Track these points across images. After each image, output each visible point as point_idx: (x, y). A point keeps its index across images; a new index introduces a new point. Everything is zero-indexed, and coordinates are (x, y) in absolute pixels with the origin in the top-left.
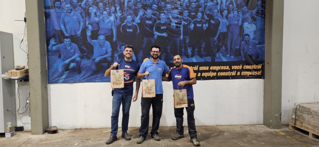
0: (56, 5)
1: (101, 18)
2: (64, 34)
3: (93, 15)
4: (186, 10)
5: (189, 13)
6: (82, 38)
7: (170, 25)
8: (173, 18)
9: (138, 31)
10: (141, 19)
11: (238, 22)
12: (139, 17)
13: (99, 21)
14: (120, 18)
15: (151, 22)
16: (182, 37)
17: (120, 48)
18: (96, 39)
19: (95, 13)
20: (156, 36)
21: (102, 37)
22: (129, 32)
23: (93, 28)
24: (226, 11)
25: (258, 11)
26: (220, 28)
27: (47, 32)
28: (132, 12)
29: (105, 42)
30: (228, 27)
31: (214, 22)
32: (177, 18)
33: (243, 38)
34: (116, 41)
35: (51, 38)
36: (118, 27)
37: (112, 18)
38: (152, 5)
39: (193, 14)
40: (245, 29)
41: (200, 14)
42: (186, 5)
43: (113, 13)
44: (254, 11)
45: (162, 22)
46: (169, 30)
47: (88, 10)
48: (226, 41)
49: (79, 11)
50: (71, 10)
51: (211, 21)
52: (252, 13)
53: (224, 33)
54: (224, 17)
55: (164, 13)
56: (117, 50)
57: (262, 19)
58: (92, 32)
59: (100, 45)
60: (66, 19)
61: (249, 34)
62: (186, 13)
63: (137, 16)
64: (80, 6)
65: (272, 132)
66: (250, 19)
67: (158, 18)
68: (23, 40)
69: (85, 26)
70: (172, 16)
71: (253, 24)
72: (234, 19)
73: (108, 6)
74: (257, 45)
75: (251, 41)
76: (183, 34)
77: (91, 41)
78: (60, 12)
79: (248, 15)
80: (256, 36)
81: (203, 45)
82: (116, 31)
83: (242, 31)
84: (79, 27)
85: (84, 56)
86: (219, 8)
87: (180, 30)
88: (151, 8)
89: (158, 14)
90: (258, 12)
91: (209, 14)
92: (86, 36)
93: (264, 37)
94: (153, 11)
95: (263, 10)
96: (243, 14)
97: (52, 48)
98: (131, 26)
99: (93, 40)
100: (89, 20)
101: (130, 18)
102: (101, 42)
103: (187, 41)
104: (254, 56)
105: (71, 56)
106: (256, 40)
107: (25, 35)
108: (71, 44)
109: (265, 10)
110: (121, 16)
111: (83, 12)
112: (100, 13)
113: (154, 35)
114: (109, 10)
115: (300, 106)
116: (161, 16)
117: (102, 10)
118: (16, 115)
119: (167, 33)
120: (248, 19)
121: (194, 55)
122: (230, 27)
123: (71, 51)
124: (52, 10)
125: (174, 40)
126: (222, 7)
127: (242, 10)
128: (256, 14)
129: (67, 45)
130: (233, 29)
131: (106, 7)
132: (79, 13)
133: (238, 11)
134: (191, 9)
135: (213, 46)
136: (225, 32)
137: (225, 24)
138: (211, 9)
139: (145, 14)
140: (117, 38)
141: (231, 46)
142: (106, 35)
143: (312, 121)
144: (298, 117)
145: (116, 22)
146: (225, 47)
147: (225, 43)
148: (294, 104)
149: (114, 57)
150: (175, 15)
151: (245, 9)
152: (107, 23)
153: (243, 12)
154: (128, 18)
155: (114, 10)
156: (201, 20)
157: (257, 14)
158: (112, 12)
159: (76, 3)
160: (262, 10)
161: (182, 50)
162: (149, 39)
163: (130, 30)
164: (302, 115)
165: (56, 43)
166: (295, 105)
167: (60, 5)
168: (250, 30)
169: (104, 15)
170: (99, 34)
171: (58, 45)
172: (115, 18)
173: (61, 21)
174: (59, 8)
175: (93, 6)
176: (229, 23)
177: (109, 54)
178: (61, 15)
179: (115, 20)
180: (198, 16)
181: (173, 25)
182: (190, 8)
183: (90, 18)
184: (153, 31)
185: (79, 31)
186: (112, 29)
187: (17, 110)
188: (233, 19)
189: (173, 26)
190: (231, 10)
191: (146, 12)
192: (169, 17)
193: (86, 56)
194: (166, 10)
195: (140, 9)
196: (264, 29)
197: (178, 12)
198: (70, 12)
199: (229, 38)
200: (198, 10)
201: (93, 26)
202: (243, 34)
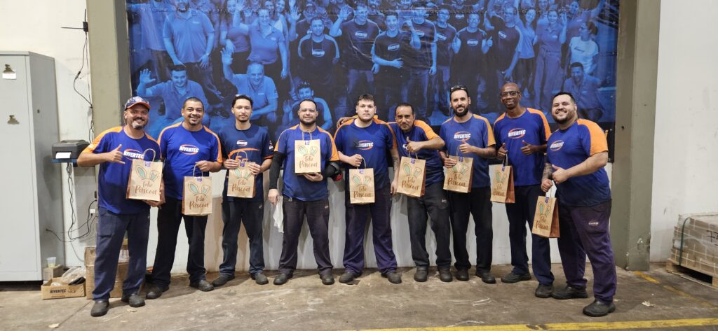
1: (255, 24)
2: (171, 61)
3: (236, 18)
4: (444, 7)
5: (450, 14)
6: (211, 69)
7: (408, 41)
8: (417, 26)
9: (338, 56)
10: (344, 27)
11: (558, 36)
12: (338, 22)
13: (250, 32)
14: (298, 26)
15: (365, 35)
16: (434, 68)
17: (297, 91)
18: (244, 71)
19: (242, 13)
20: (376, 66)
21: (256, 69)
22: (315, 57)
23: (237, 46)
24: (532, 12)
25: (602, 11)
26: (519, 48)
27: (132, 56)
28: (324, 11)
29: (262, 80)
30: (536, 48)
31: (505, 36)
32: (424, 26)
33: (569, 71)
34: (288, 77)
35: (142, 69)
36: (292, 46)
37: (279, 25)
39: (458, 16)
40: (573, 51)
41: (474, 17)
43: (283, 13)
44: (595, 12)
45: (392, 35)
46: (406, 53)
47: (225, 5)
48: (530, 79)
49: (204, 8)
50: (187, 6)
51: (500, 33)
52: (588, 16)
53: (528, 61)
54: (528, 24)
55: (396, 14)
56: (290, 97)
57: (610, 31)
58: (234, 56)
59: (252, 86)
60: (177, 27)
61: (583, 63)
62: (444, 14)
63: (334, 21)
65: (630, 277)
66: (586, 30)
67: (382, 25)
68: (79, 73)
69: (219, 42)
70: (412, 20)
71: (591, 41)
72: (549, 29)
74: (600, 88)
75: (585, 78)
76: (438, 63)
77: (231, 76)
78: (162, 9)
79: (580, 20)
80: (597, 68)
81: (480, 86)
82: (287, 54)
83: (568, 55)
84: (205, 44)
85: (218, 109)
86: (517, 5)
87: (431, 53)
88: (367, 4)
89: (383, 17)
90: (603, 13)
91: (494, 17)
92: (221, 64)
93: (615, 70)
94: (370, 9)
95: (615, 9)
96: (569, 19)
97: (145, 92)
98: (321, 43)
99: (238, 75)
100: (228, 31)
101: (320, 26)
102: (254, 79)
103: (446, 78)
104: (591, 112)
106: (596, 76)
107: (85, 61)
108: (186, 83)
109: (618, 8)
110: (299, 20)
111: (214, 10)
112: (253, 12)
113: (373, 64)
114: (273, 7)
115: (692, 221)
116: (389, 21)
117: (256, 5)
118: (64, 241)
119: (401, 60)
120: (580, 29)
122: (540, 47)
124: (144, 4)
125: (417, 75)
126: (523, 1)
127: (567, 8)
128: (597, 17)
129: (178, 84)
130: (547, 51)
132: (206, 13)
133: (559, 11)
134: (455, 5)
136: (529, 59)
137: (530, 41)
138: (500, 7)
139: (352, 16)
140: (291, 70)
141: (542, 89)
142: (264, 63)
144: (687, 244)
145: (287, 33)
146: (529, 92)
147: (530, 83)
148: (678, 217)
149: (283, 113)
150: (419, 19)
151: (574, 7)
152: (268, 36)
153: (569, 13)
154: (315, 26)
155: (283, 7)
156: (478, 31)
157: (600, 19)
158: (278, 10)
160: (611, 10)
161: (434, 98)
162: (361, 72)
163: (318, 53)
164: (698, 240)
165: (154, 80)
166: (680, 219)
169: (261, 19)
170: (249, 61)
171: (159, 85)
172: (286, 25)
173: (164, 31)
174: (160, 1)
176: (538, 39)
177: (273, 106)
178: (164, 17)
179: (286, 29)
180: (471, 21)
181: (414, 42)
183: (231, 26)
184: (371, 55)
185: (204, 53)
186: (278, 50)
187: (67, 229)
188: (547, 30)
189: (415, 44)
190: (544, 9)
191: (355, 11)
192: (406, 23)
193: (221, 110)
194: (399, 7)
195: (341, 4)
196: (616, 53)
197: (427, 13)
198: (184, 9)
199: (537, 72)
200: (471, 8)
201: (238, 42)
202: (569, 64)
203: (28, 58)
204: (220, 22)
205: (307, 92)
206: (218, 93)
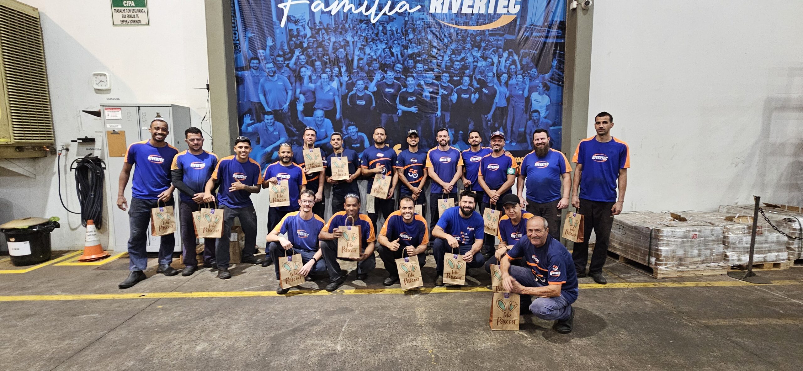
0: (252, 65)
1: (319, 84)
2: (264, 108)
3: (306, 80)
4: (446, 72)
5: (450, 76)
6: (290, 114)
7: (421, 95)
8: (428, 84)
9: (374, 104)
10: (377, 85)
11: (523, 92)
12: (374, 82)
13: (315, 89)
14: (347, 85)
15: (392, 91)
16: (439, 113)
17: (347, 129)
18: (311, 115)
19: (310, 77)
20: (400, 111)
21: (319, 113)
22: (359, 105)
23: (307, 99)
24: (505, 75)
25: (553, 75)
26: (496, 100)
27: (239, 106)
28: (365, 75)
29: (324, 120)
30: (508, 100)
31: (487, 92)
32: (432, 84)
33: (530, 116)
34: (340, 118)
35: (245, 114)
36: (344, 98)
37: (335, 84)
38: (394, 65)
39: (456, 78)
40: (533, 102)
41: (466, 79)
42: (446, 66)
43: (337, 76)
44: (547, 76)
45: (410, 91)
46: (420, 102)
47: (299, 72)
48: (504, 121)
49: (286, 72)
50: (275, 73)
51: (483, 89)
52: (544, 78)
53: (502, 108)
54: (502, 84)
55: (413, 77)
57: (558, 89)
58: (305, 105)
59: (317, 125)
60: (268, 86)
61: (539, 110)
62: (446, 77)
63: (371, 81)
64: (288, 66)
66: (542, 88)
67: (403, 84)
68: (205, 117)
69: (295, 97)
70: (424, 81)
71: (545, 95)
72: (517, 87)
73: (328, 66)
74: (551, 127)
75: (541, 120)
76: (441, 110)
77: (303, 118)
78: (258, 75)
79: (538, 81)
80: (549, 113)
81: (470, 125)
82: (340, 104)
83: (529, 105)
84: (286, 97)
85: (294, 141)
86: (495, 71)
87: (437, 103)
88: (393, 70)
89: (404, 79)
90: (553, 77)
91: (480, 79)
92: (297, 110)
93: (561, 115)
94: (396, 73)
95: (561, 74)
96: (531, 80)
97: (247, 129)
98: (363, 96)
99: (307, 118)
100: (301, 88)
101: (362, 84)
102: (318, 120)
103: (448, 119)
105: (275, 141)
106: (548, 119)
107: (208, 109)
108: (274, 123)
109: (563, 73)
110: (348, 81)
111: (292, 75)
113: (398, 110)
114: (331, 73)
116: (409, 81)
117: (319, 71)
119: (417, 107)
120: (538, 87)
121: (457, 141)
122: (511, 99)
123: (275, 133)
124: (247, 71)
125: (427, 117)
126: (499, 69)
127: (529, 73)
128: (549, 79)
129: (268, 124)
130: (515, 102)
131: (326, 68)
132: (286, 77)
133: (524, 75)
134: (453, 71)
135: (485, 128)
136: (504, 107)
137: (504, 95)
138: (484, 72)
139: (384, 78)
140: (342, 114)
141: (512, 127)
142: (325, 109)
143: (624, 239)
145: (340, 90)
146: (503, 129)
147: (504, 123)
150: (429, 80)
151: (534, 72)
152: (327, 91)
153: (530, 76)
154: (359, 85)
155: (337, 73)
157: (552, 81)
158: (334, 74)
159: (282, 61)
162: (390, 115)
163: (361, 103)
165: (253, 121)
167: (257, 65)
168: (540, 104)
169: (323, 80)
170: (315, 108)
171: (256, 125)
172: (339, 85)
173: (259, 89)
174: (257, 69)
175: (306, 65)
176: (510, 94)
178: (259, 80)
179: (340, 87)
180: (464, 81)
182: (451, 69)
183: (303, 85)
184: (396, 104)
185: (286, 103)
186: (334, 102)
188: (515, 88)
189: (426, 96)
190: (513, 73)
191: (385, 75)
192: (420, 83)
193: (296, 140)
194: (416, 72)
195: (376, 70)
196: (562, 103)
197: (434, 76)
198: (272, 74)
199: (509, 116)
200: (464, 73)
201: (307, 96)
202: (530, 110)
203: (171, 108)
204: (296, 83)
205: (353, 129)
206: (294, 130)
